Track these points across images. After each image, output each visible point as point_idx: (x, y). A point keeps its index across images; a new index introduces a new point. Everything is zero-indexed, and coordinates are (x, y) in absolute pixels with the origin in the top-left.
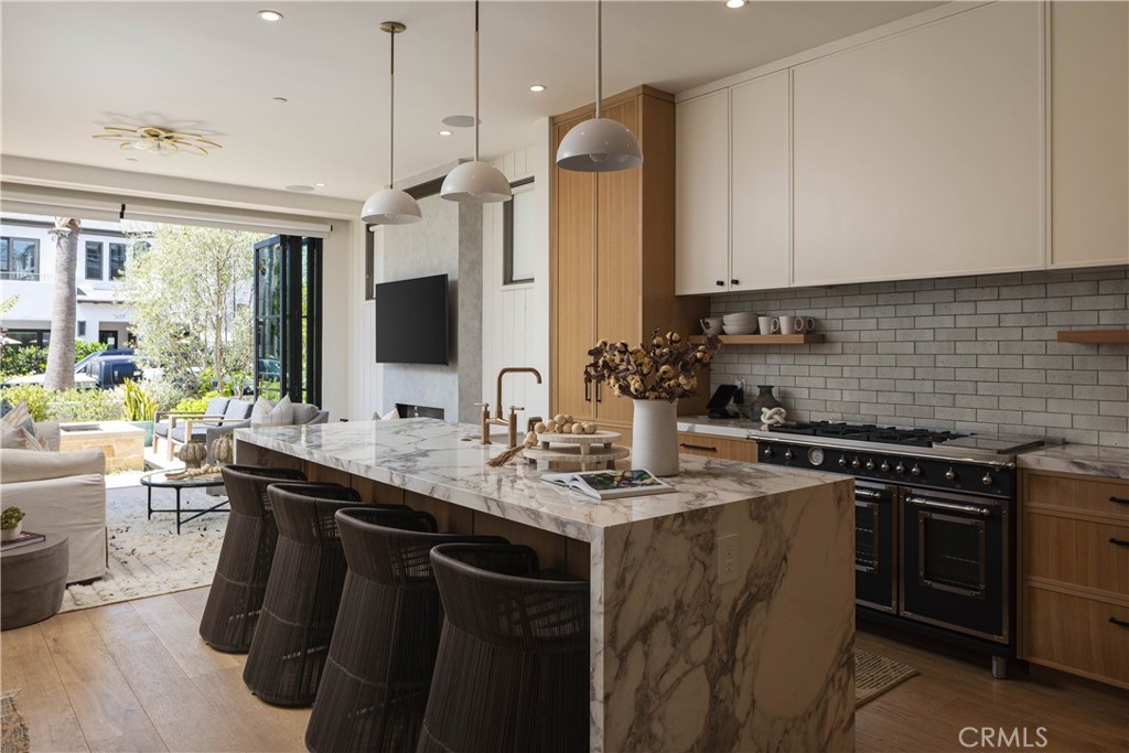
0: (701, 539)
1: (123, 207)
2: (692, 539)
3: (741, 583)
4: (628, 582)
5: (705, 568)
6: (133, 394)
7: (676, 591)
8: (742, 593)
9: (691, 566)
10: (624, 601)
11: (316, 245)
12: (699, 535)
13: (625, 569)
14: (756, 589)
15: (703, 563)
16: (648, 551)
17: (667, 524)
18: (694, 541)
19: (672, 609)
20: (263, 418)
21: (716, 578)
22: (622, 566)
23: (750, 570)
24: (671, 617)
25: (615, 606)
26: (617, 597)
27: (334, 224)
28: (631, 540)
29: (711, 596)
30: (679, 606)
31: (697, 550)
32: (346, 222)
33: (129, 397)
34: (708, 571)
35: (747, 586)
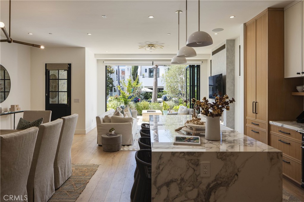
0: (193, 161)
1: (153, 62)
2: (188, 160)
3: (213, 178)
4: (161, 168)
5: (194, 170)
6: (164, 104)
7: (181, 175)
8: (213, 182)
9: (188, 169)
10: (159, 173)
11: (198, 67)
12: (192, 160)
13: (160, 165)
14: (221, 182)
15: (193, 169)
16: (169, 161)
17: (176, 154)
18: (189, 161)
19: (179, 179)
20: (180, 112)
21: (199, 174)
22: (159, 164)
23: (217, 175)
24: (179, 182)
25: (156, 174)
26: (157, 172)
27: (202, 61)
28: (162, 156)
29: (197, 180)
30: (182, 179)
31: (190, 164)
32: (206, 60)
33: (164, 105)
34: (195, 171)
35: (215, 180)
